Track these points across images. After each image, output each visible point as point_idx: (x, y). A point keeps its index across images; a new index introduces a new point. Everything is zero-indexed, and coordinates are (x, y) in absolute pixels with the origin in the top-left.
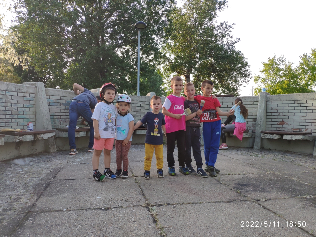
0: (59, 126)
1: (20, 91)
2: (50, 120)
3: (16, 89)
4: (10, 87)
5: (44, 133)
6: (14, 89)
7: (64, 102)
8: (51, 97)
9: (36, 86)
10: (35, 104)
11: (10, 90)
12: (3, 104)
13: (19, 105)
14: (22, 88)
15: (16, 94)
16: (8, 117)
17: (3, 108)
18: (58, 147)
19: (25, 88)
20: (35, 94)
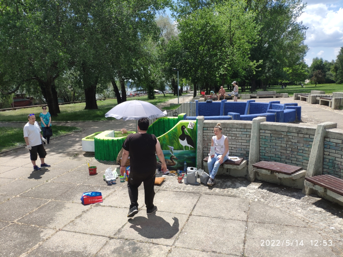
1: (300, 132)
3: (297, 131)
4: (291, 129)
6: (294, 131)
11: (291, 131)
12: (285, 142)
13: (299, 144)
14: (302, 130)
15: (296, 135)
16: (288, 152)
19: (306, 130)
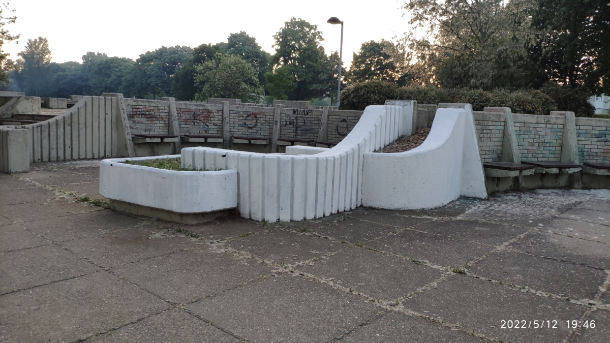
0: (588, 160)
1: (549, 123)
2: (578, 153)
3: (545, 121)
4: (540, 119)
5: (569, 167)
6: (543, 122)
7: (597, 132)
8: (581, 127)
9: (566, 117)
10: (562, 136)
11: (539, 122)
12: (532, 136)
13: (546, 137)
14: (551, 120)
15: (544, 126)
16: (535, 148)
17: (531, 140)
18: (583, 184)
19: (554, 119)
20: (564, 125)
